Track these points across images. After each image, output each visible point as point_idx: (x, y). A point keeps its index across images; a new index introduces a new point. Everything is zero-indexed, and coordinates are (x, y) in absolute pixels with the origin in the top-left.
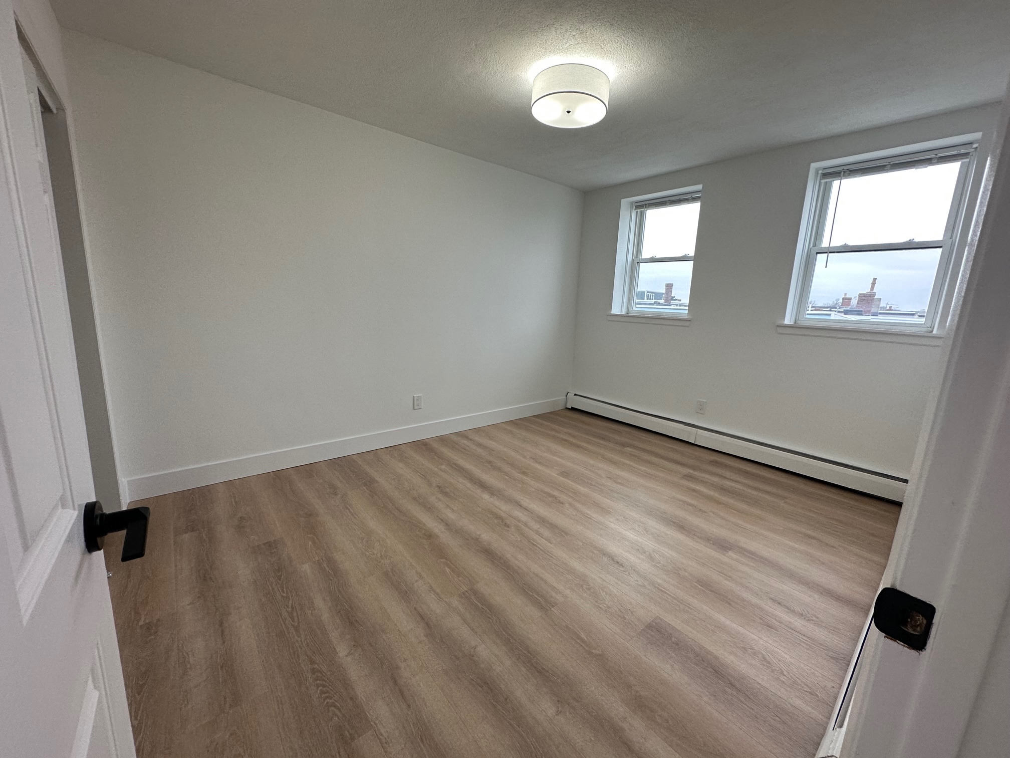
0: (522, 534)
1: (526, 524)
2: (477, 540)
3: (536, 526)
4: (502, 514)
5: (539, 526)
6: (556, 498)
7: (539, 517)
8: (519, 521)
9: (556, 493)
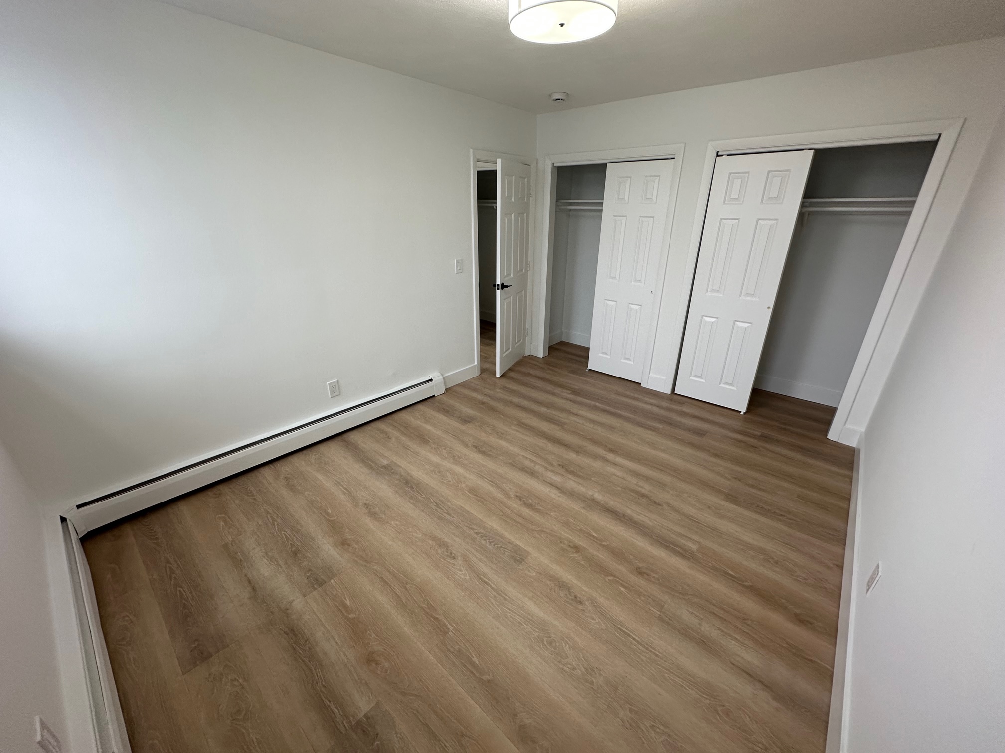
0: (546, 460)
1: (546, 469)
2: (577, 452)
3: (537, 467)
4: (570, 476)
5: (535, 468)
6: (525, 504)
7: (537, 477)
8: (552, 471)
9: (526, 512)
